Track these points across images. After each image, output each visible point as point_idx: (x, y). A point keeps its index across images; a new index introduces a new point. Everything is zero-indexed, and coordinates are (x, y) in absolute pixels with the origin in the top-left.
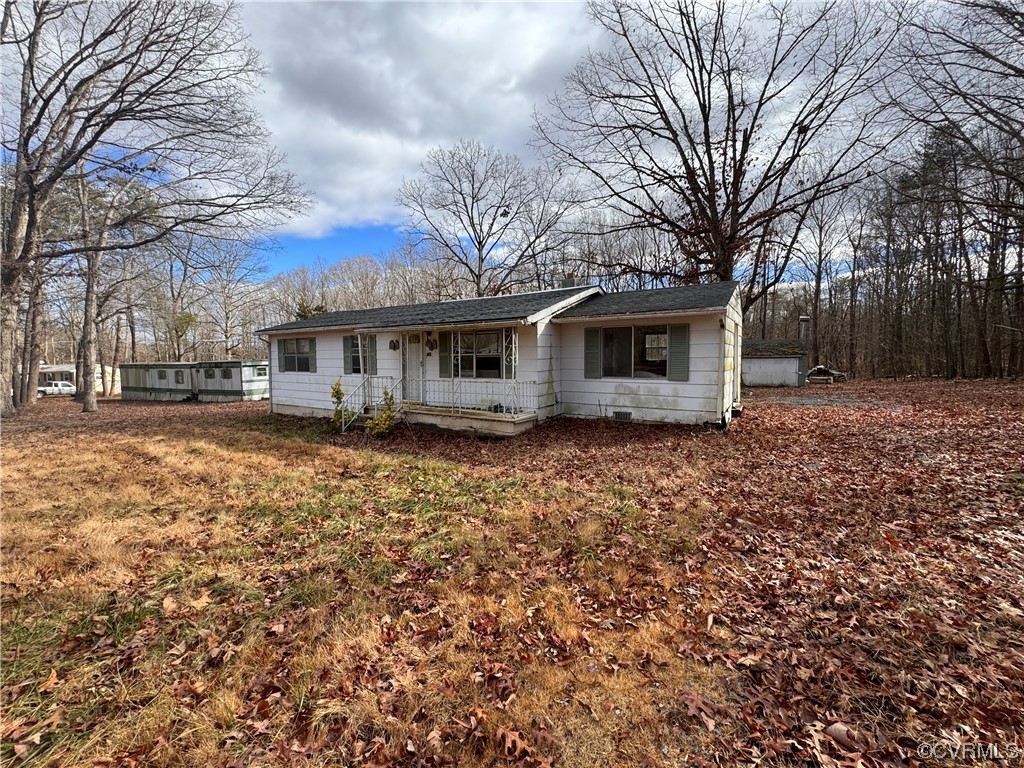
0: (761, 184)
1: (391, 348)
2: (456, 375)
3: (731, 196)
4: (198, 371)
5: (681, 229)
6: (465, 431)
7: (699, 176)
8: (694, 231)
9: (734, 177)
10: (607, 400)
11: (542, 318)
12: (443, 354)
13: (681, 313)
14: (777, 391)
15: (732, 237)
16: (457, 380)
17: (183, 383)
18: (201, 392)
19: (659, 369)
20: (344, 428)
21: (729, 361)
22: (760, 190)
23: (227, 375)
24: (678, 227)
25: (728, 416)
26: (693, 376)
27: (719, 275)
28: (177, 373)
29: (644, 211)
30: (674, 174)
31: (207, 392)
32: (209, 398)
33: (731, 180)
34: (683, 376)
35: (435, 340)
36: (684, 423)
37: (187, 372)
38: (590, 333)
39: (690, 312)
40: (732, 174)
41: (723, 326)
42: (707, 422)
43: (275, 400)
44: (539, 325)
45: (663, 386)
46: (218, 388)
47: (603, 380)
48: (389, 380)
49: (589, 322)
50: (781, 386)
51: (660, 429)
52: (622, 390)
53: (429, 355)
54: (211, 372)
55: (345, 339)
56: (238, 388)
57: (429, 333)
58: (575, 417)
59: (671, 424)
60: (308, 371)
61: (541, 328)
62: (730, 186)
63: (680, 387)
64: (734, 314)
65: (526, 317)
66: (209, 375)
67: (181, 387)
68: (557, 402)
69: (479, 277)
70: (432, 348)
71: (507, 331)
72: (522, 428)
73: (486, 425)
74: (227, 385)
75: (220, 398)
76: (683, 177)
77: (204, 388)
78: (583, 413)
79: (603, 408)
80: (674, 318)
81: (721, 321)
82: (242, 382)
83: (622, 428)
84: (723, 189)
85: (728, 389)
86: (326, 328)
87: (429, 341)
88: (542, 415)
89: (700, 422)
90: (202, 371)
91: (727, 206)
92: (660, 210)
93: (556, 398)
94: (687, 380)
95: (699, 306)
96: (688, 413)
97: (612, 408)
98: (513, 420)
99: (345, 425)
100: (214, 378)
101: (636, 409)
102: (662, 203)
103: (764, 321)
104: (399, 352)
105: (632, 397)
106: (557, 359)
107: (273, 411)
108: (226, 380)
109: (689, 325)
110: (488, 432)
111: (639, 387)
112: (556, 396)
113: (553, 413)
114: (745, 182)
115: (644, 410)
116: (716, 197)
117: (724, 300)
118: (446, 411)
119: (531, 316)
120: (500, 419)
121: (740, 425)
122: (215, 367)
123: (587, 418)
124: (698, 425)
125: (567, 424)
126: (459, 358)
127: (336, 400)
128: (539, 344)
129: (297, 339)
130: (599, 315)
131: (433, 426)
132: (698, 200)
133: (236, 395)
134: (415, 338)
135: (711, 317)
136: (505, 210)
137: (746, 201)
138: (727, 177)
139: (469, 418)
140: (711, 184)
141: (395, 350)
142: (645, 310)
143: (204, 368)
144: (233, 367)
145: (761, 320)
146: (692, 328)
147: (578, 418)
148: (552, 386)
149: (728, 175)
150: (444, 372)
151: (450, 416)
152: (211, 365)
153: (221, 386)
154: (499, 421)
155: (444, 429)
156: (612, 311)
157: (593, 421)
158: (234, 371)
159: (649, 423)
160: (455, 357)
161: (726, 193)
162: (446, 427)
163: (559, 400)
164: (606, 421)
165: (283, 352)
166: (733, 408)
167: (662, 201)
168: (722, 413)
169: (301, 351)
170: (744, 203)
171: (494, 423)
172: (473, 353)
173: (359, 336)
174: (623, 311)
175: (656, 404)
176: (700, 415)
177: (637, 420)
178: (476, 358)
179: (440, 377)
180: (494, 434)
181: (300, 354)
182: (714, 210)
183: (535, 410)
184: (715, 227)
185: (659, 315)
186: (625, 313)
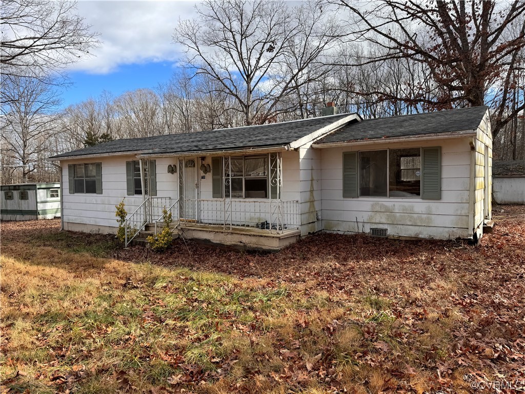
0: (510, 15)
1: (169, 172)
2: (227, 196)
3: (481, 27)
5: (434, 59)
6: (235, 245)
7: (450, 10)
8: (447, 61)
9: (484, 10)
10: (364, 217)
11: (304, 144)
12: (216, 177)
13: (433, 137)
15: (482, 65)
16: (228, 200)
18: (2, 212)
19: (413, 189)
20: (126, 244)
21: (479, 181)
22: (508, 21)
23: (24, 196)
24: (431, 56)
25: (479, 232)
26: (445, 195)
27: (470, 100)
29: (398, 43)
30: (426, 9)
31: (7, 212)
32: (9, 217)
34: (436, 195)
35: (209, 165)
36: (438, 238)
38: (348, 157)
39: (442, 136)
40: (481, 7)
41: (473, 148)
42: (459, 238)
43: (65, 219)
44: (301, 150)
45: (417, 205)
46: (16, 208)
47: (360, 199)
48: (168, 201)
49: (347, 147)
51: (414, 244)
52: (378, 208)
53: (203, 177)
54: (10, 194)
55: (128, 164)
56: (34, 209)
57: (203, 158)
58: (335, 233)
59: (425, 240)
60: (95, 192)
61: (303, 153)
63: (434, 205)
64: (484, 137)
65: (289, 143)
66: (9, 197)
68: (318, 220)
69: (247, 107)
70: (206, 172)
71: (272, 156)
72: (286, 243)
73: (254, 240)
74: (24, 205)
75: (18, 217)
76: (435, 11)
77: (4, 208)
78: (342, 229)
79: (361, 225)
80: (427, 141)
81: (471, 143)
82: (37, 203)
83: (378, 243)
84: (473, 21)
85: (479, 207)
86: (111, 154)
87: (203, 165)
88: (304, 231)
89: (453, 238)
90: (3, 193)
91: (477, 36)
92: (414, 42)
93: (317, 216)
94: (440, 198)
95: (451, 130)
96: (441, 229)
97: (369, 224)
98: (278, 236)
99: (128, 241)
100: (13, 199)
101: (392, 226)
102: (415, 35)
103: (515, 142)
104: (177, 175)
105: (387, 215)
106: (317, 181)
107: (64, 229)
108: (23, 201)
109: (441, 147)
110: (256, 246)
111: (394, 205)
112: (317, 214)
113: (314, 229)
114: (494, 14)
115: (399, 226)
116: (467, 29)
117: (474, 124)
118: (219, 227)
119: (294, 142)
120: (266, 235)
121: (491, 240)
122: (14, 190)
123: (346, 233)
124: (451, 241)
125: (327, 239)
126: (230, 181)
127: (120, 219)
128: (301, 167)
129: (85, 164)
130: (356, 140)
131: (207, 241)
132: (450, 32)
133: (32, 215)
134: (191, 163)
135: (461, 140)
136: (270, 46)
137: (496, 31)
138: (476, 10)
139: (239, 234)
140: (461, 16)
141: (173, 173)
142: (399, 134)
143: (4, 190)
144: (29, 190)
145: (511, 142)
146: (444, 151)
147: (337, 234)
148: (313, 205)
149: (477, 8)
150: (216, 193)
151: (222, 232)
152: (11, 188)
153: (19, 206)
154: (265, 236)
155: (217, 243)
156: (369, 136)
157: (352, 237)
158: (30, 193)
159: (404, 239)
160: (226, 179)
161: (476, 25)
162: (218, 242)
163: (320, 217)
164: (363, 236)
165: (73, 175)
166: (484, 224)
167: (415, 34)
168: (474, 229)
169: (89, 175)
170: (493, 33)
171: (261, 238)
172: (242, 175)
173: (140, 161)
174: (379, 136)
175: (411, 221)
176: (453, 231)
177: (393, 236)
178: (245, 180)
179: (213, 197)
180: (261, 248)
181: (87, 177)
182: (464, 40)
183: (298, 226)
184: (466, 56)
185: (413, 138)
186: (381, 138)
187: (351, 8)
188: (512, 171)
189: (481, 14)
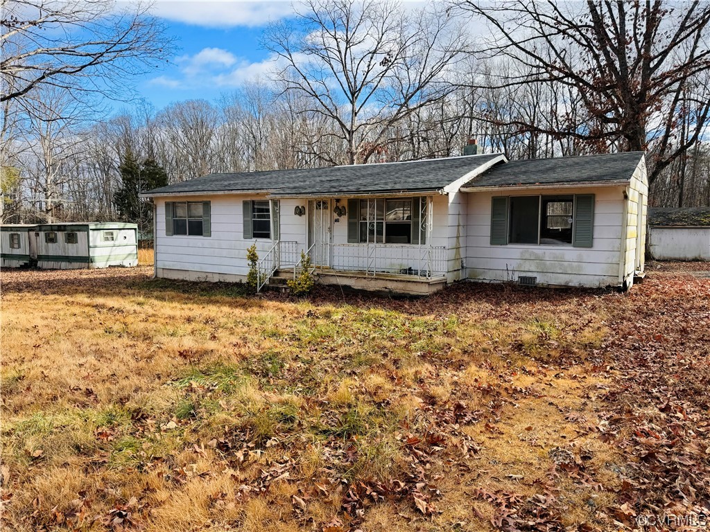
0: (677, 35)
1: (296, 213)
2: (371, 241)
3: (643, 51)
4: (37, 235)
5: (586, 83)
6: (379, 291)
7: (608, 26)
8: (599, 87)
9: (647, 28)
10: (513, 265)
11: (452, 189)
12: (352, 220)
13: (588, 185)
14: (689, 264)
15: (642, 95)
16: (372, 245)
17: (19, 247)
18: (40, 258)
19: (564, 237)
20: (259, 289)
21: (631, 231)
22: (674, 43)
23: (71, 238)
24: (582, 81)
25: (630, 280)
26: (596, 242)
27: (627, 136)
28: (12, 237)
29: (544, 63)
30: (579, 24)
31: (48, 258)
32: (51, 264)
33: (644, 30)
34: (588, 242)
35: (344, 207)
36: (587, 286)
37: (24, 236)
38: (497, 202)
39: (595, 184)
40: (644, 23)
41: (626, 197)
42: (609, 286)
43: (160, 265)
44: (450, 195)
45: (566, 253)
46: (60, 253)
47: (509, 246)
48: (294, 245)
49: (497, 192)
50: (696, 260)
51: (563, 292)
52: (527, 256)
53: (337, 221)
54: (52, 236)
55: (245, 203)
56: (85, 254)
57: (338, 200)
58: (480, 281)
59: (575, 288)
60: (202, 235)
61: (451, 198)
62: (642, 37)
63: (584, 253)
64: (639, 184)
65: (442, 188)
66: (51, 240)
67: (16, 252)
68: (463, 267)
69: (351, 133)
70: (340, 215)
71: (423, 200)
72: (434, 289)
73: (400, 285)
74: (72, 250)
75: (63, 265)
76: (590, 26)
77: (43, 253)
78: (488, 277)
79: (510, 273)
80: (580, 188)
81: (625, 192)
82: (89, 247)
83: (527, 290)
84: (633, 42)
85: (630, 256)
86: (227, 192)
87: (337, 207)
88: (450, 278)
89: (603, 286)
90: (42, 234)
91: (637, 61)
92: (563, 60)
93: (462, 264)
94: (591, 246)
95: (605, 178)
96: (591, 277)
97: (517, 272)
98: (427, 281)
99: (260, 286)
100: (56, 242)
101: (541, 274)
102: (564, 52)
103: (682, 184)
104: (305, 218)
105: (537, 263)
106: (463, 226)
107: (158, 276)
108: (70, 244)
109: (594, 195)
110: (403, 292)
111: (544, 253)
112: (462, 261)
113: (459, 277)
114: (659, 34)
115: (549, 274)
116: (626, 50)
117: (628, 173)
118: (361, 274)
119: (447, 187)
120: (415, 280)
121: (640, 289)
122: (58, 231)
123: (492, 282)
124: (601, 288)
125: (473, 287)
126: (375, 224)
127: (251, 263)
128: (451, 211)
129: (188, 202)
130: (509, 185)
131: (346, 288)
132: (607, 54)
133: (82, 262)
134: (322, 204)
135: (615, 188)
136: (385, 58)
137: (660, 54)
138: (639, 27)
139: (383, 279)
140: (621, 35)
141: (300, 215)
142: (553, 180)
143: (45, 231)
144: (79, 231)
145: (678, 183)
146: (597, 199)
147: (483, 283)
148: (459, 252)
149: (640, 25)
150: (352, 237)
151: (365, 278)
152: (53, 228)
153: (64, 252)
154: (413, 282)
155: (359, 290)
156: (521, 181)
157: (499, 285)
158: (81, 235)
159: (553, 287)
160: (370, 223)
161: (637, 48)
162: (360, 288)
163: (465, 265)
164: (510, 284)
165: (171, 214)
166: (635, 275)
167: (564, 50)
168: (624, 277)
169: (192, 215)
170: (657, 57)
171: (409, 284)
172: (383, 219)
173: (270, 201)
174: (532, 181)
175: (561, 269)
176: (603, 279)
177: (543, 284)
178: (386, 224)
179: (348, 242)
180: (409, 294)
181: (191, 217)
182: (623, 63)
183: (444, 273)
184: (624, 84)
185: (567, 186)
186: (534, 183)
187: (489, 17)
188: (674, 221)
189: (644, 32)
